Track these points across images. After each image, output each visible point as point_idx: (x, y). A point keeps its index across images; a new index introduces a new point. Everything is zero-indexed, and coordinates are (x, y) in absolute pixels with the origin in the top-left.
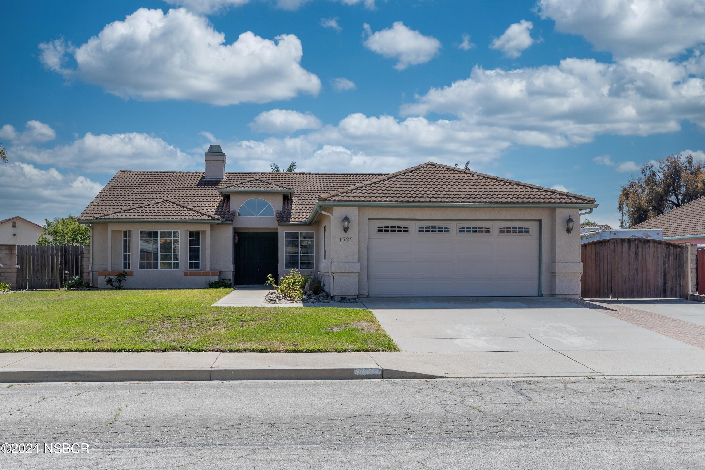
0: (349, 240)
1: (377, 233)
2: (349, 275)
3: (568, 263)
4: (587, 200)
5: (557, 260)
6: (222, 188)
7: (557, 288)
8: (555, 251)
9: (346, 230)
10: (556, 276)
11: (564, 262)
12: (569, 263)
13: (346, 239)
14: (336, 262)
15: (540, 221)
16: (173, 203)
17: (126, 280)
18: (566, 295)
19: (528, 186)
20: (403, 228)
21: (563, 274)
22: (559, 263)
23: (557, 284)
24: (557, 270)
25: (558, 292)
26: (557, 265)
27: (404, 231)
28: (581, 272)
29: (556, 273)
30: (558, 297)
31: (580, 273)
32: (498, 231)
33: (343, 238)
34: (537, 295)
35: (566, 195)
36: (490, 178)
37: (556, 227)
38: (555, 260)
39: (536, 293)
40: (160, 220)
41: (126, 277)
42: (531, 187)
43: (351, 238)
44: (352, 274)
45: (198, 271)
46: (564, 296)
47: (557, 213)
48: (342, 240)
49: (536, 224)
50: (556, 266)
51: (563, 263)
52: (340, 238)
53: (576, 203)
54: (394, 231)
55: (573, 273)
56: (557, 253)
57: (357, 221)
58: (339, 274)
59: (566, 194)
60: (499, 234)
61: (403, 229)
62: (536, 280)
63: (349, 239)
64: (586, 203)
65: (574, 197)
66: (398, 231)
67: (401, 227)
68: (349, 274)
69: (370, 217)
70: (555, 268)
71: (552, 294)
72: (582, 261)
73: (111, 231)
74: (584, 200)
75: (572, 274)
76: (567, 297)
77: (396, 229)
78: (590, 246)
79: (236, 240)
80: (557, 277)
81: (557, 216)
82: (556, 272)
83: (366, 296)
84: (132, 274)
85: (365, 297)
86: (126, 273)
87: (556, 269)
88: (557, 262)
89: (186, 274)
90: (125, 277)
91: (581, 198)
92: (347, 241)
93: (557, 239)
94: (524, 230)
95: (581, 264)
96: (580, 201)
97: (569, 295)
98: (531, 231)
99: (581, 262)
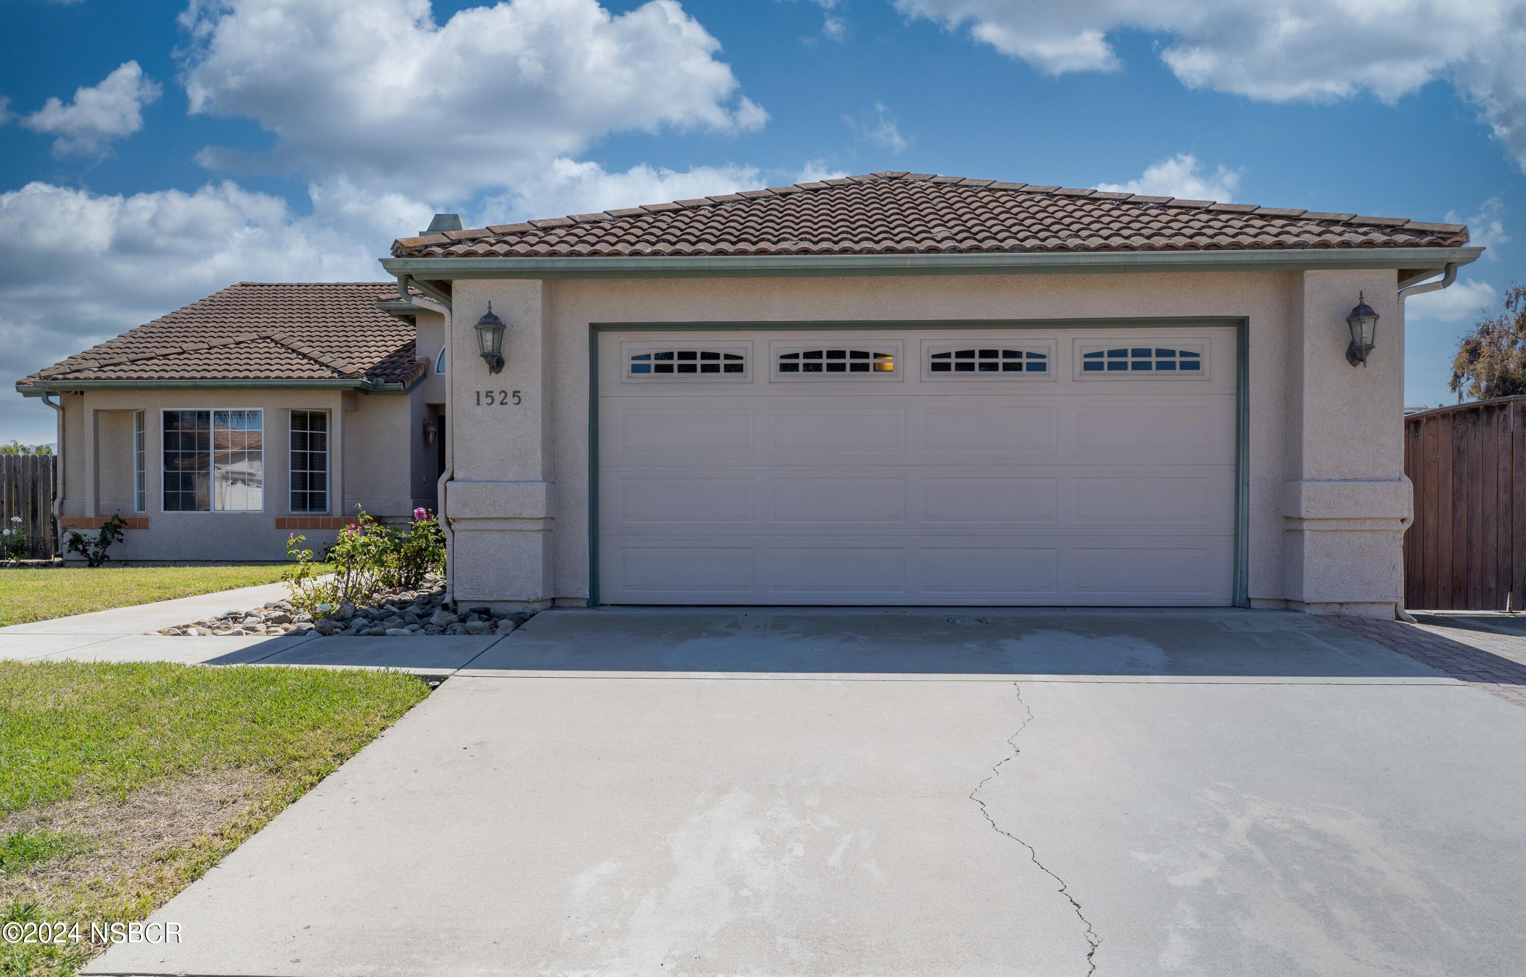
0: (510, 399)
1: (629, 377)
2: (507, 527)
3: (1350, 480)
4: (1432, 233)
5: (1308, 468)
6: (387, 300)
7: (1305, 577)
8: (1300, 435)
9: (496, 363)
10: (1301, 531)
11: (1337, 477)
12: (1355, 480)
13: (498, 398)
14: (463, 480)
15: (1241, 324)
16: (277, 343)
17: (121, 541)
18: (1341, 604)
19: (1198, 208)
20: (722, 357)
21: (1332, 525)
22: (1313, 480)
23: (1306, 561)
24: (1307, 508)
25: (1309, 593)
26: (1307, 489)
27: (728, 368)
28: (1406, 515)
29: (1301, 519)
30: (1308, 611)
31: (1403, 520)
32: (1079, 366)
33: (489, 394)
34: (1229, 602)
35: (1347, 224)
36: (1069, 197)
37: (1302, 344)
38: (1301, 471)
39: (1221, 594)
40: (204, 383)
41: (122, 531)
42: (1211, 208)
43: (516, 393)
44: (518, 525)
45: (323, 515)
46: (1336, 609)
47: (1308, 287)
48: (484, 400)
49: (1227, 335)
50: (1304, 492)
51: (1330, 480)
52: (478, 393)
53: (1386, 244)
54: (692, 369)
55: (1372, 519)
56: (1305, 444)
57: (537, 331)
58: (472, 525)
59: (1345, 218)
60: (1081, 374)
61: (722, 362)
62: (1224, 549)
63: (510, 395)
64: (1430, 244)
65: (1378, 227)
66: (705, 369)
67: (716, 356)
68: (507, 525)
69: (596, 320)
70: (1298, 499)
71: (1287, 601)
72: (1407, 472)
73: (91, 413)
74: (1422, 233)
75: (1368, 525)
76: (1345, 611)
77: (699, 362)
78: (1432, 424)
79: (431, 436)
80: (1307, 535)
81: (1306, 298)
82: (1304, 514)
83: (583, 604)
84: (144, 524)
85: (581, 607)
86: (121, 521)
87: (1304, 503)
88: (1306, 475)
89: (281, 524)
90: (119, 533)
91: (1407, 226)
92: (502, 403)
93: (1307, 389)
94: (1178, 359)
95: (1407, 486)
96: (1401, 238)
97: (1357, 603)
98: (1204, 361)
99: (1405, 478)
